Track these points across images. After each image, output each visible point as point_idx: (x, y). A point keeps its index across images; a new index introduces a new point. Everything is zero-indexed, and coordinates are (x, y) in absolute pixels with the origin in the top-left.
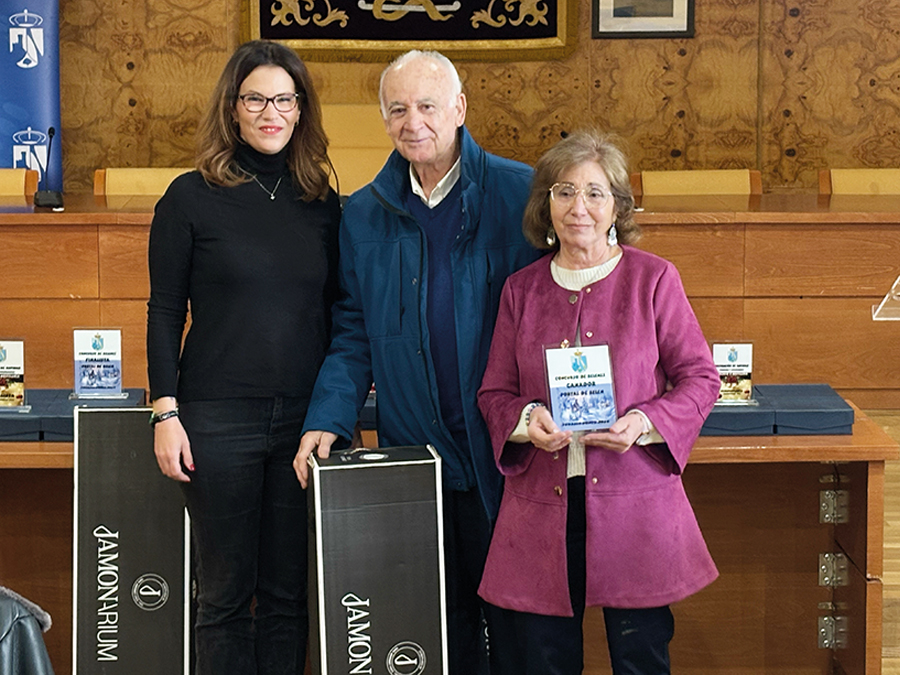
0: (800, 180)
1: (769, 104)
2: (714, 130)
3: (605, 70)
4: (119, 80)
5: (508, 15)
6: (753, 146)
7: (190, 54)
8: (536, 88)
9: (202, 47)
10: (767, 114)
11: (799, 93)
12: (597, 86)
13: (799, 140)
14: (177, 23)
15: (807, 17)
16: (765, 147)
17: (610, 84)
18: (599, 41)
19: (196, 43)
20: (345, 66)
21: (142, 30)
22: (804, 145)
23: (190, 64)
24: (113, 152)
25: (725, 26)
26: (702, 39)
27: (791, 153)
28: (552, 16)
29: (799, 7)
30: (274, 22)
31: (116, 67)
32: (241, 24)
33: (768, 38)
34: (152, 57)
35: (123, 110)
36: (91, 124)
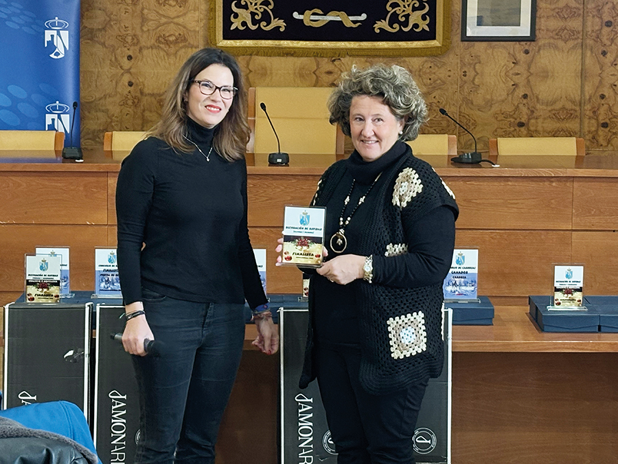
0: (612, 145)
1: (589, 89)
2: (550, 108)
3: (470, 64)
4: (121, 67)
5: (400, 24)
6: (578, 120)
7: (172, 50)
8: (420, 76)
9: (181, 45)
10: (588, 97)
11: (612, 82)
12: (465, 76)
13: (611, 116)
14: (163, 28)
15: (617, 27)
16: (586, 121)
17: (473, 73)
18: (466, 43)
19: (176, 42)
20: (283, 59)
21: (139, 33)
22: (614, 120)
23: (172, 57)
24: (116, 119)
25: (558, 33)
26: (541, 42)
27: (605, 125)
28: (432, 25)
29: (612, 20)
30: (233, 28)
31: (119, 58)
32: (209, 28)
33: (590, 42)
34: (145, 52)
35: (124, 89)
36: (100, 99)
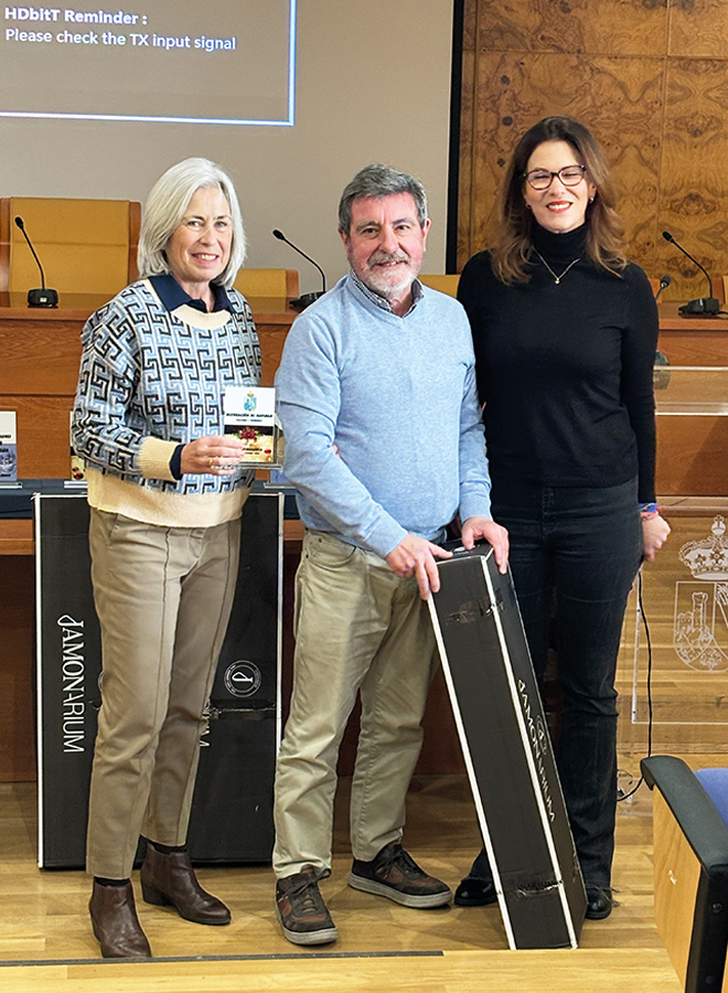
1: (480, 213)
15: (519, 127)
29: (513, 117)
33: (481, 146)
